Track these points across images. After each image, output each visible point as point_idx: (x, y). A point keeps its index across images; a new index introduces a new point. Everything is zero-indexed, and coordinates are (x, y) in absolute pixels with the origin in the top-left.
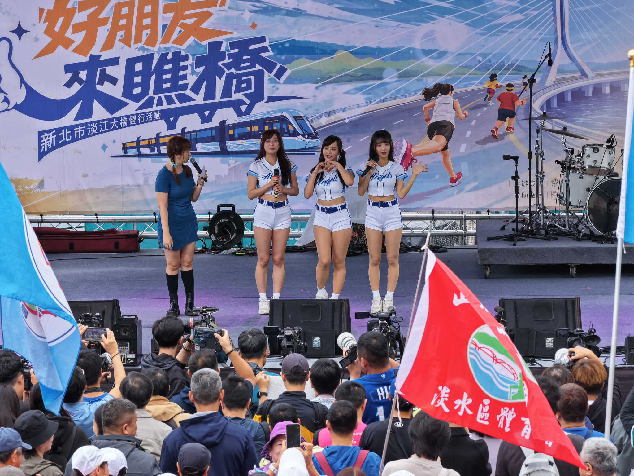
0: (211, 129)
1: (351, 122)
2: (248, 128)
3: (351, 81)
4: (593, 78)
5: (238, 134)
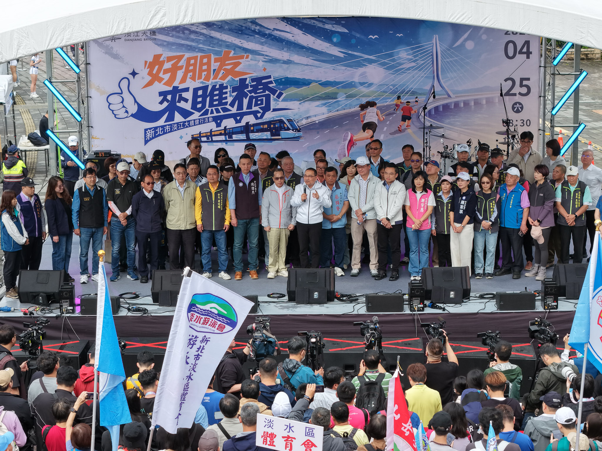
0: (241, 127)
1: (319, 122)
2: (262, 126)
3: (320, 100)
4: (454, 98)
5: (256, 129)
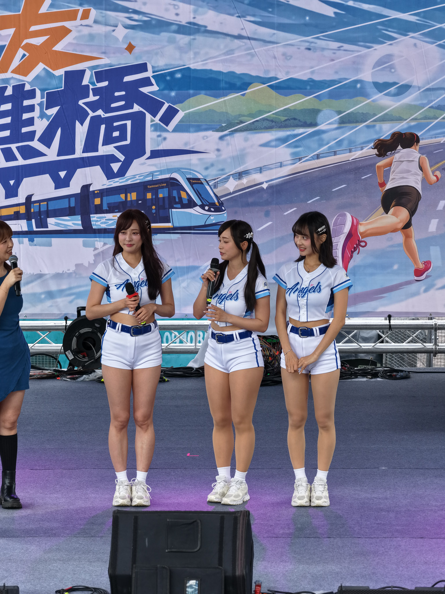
0: (68, 197)
1: (269, 187)
2: (123, 196)
3: (271, 128)
5: (108, 204)
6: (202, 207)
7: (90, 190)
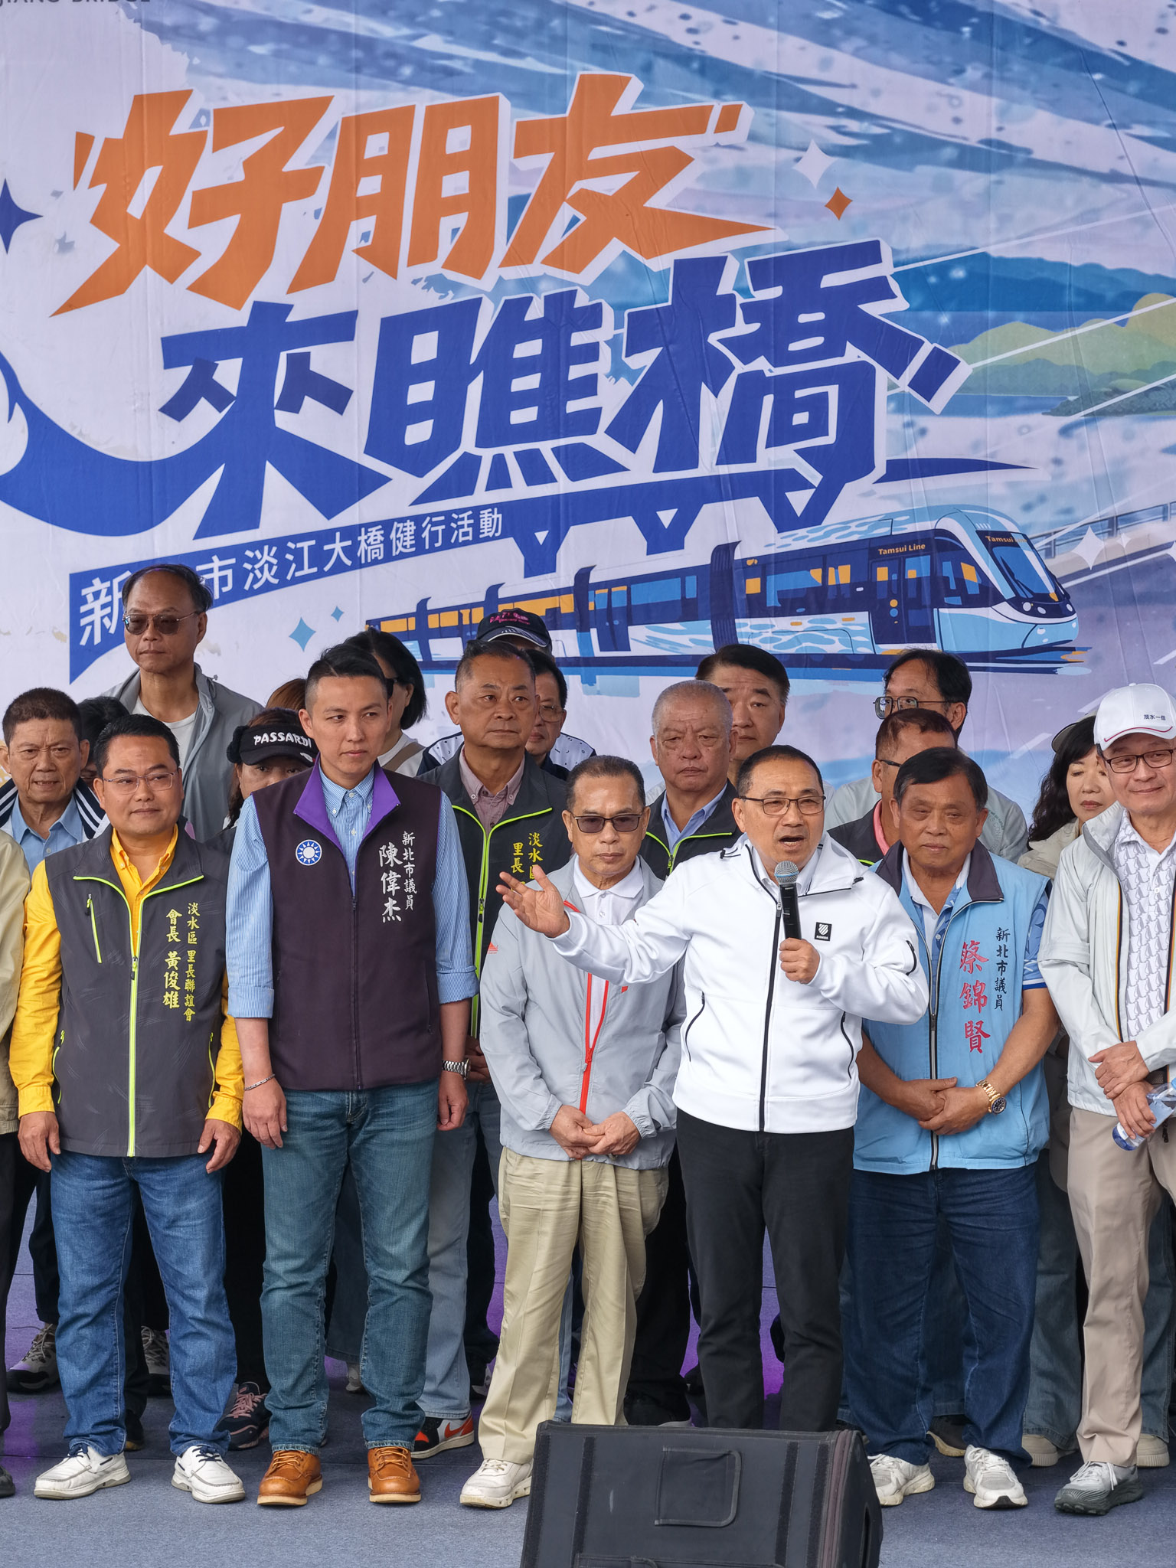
0: (681, 574)
2: (816, 574)
5: (780, 593)
6: (1017, 603)
7: (735, 558)
